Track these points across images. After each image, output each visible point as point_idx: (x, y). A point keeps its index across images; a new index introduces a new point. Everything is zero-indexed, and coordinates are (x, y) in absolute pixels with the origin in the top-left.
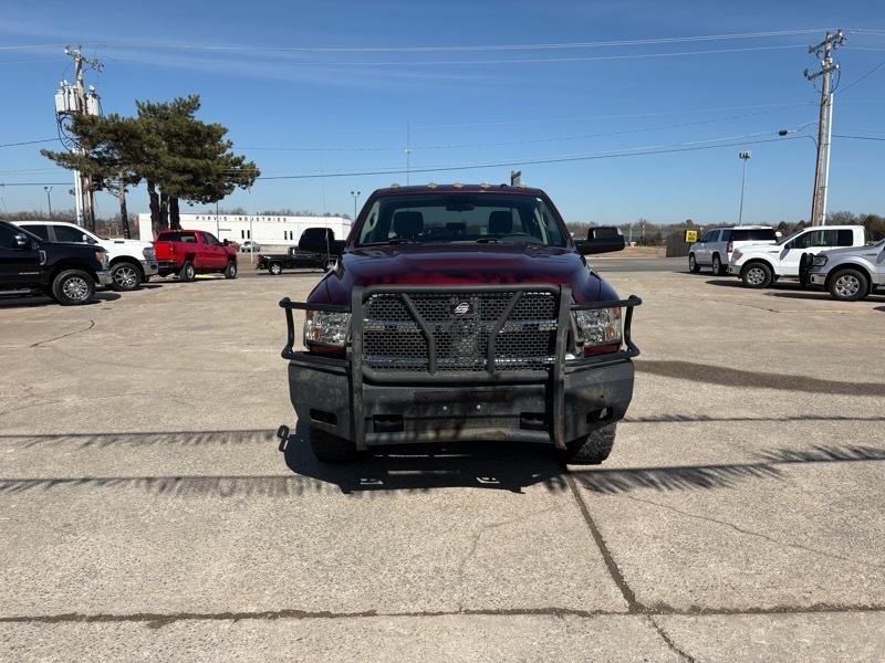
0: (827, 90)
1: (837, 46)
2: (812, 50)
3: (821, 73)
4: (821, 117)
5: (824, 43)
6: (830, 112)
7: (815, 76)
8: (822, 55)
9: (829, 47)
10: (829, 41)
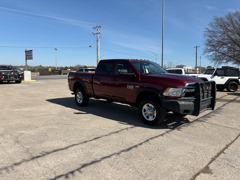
0: (98, 38)
1: (100, 28)
2: (94, 28)
3: (96, 34)
4: (97, 44)
5: (97, 27)
6: (99, 43)
7: (95, 34)
8: (96, 30)
9: (98, 28)
10: (98, 27)
